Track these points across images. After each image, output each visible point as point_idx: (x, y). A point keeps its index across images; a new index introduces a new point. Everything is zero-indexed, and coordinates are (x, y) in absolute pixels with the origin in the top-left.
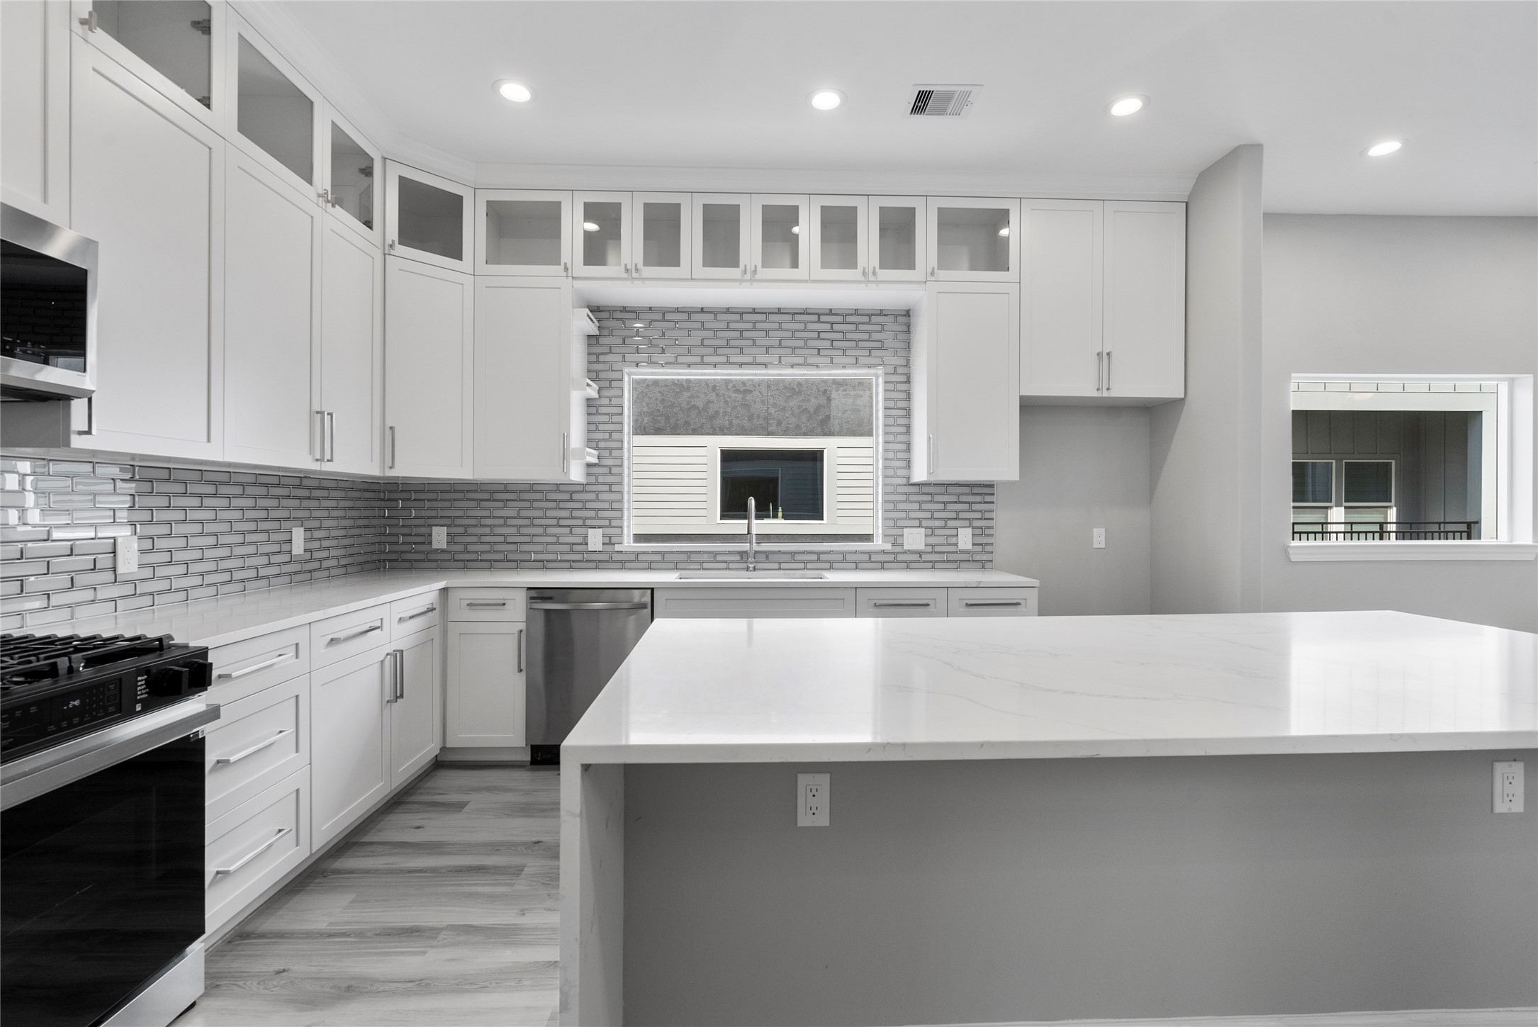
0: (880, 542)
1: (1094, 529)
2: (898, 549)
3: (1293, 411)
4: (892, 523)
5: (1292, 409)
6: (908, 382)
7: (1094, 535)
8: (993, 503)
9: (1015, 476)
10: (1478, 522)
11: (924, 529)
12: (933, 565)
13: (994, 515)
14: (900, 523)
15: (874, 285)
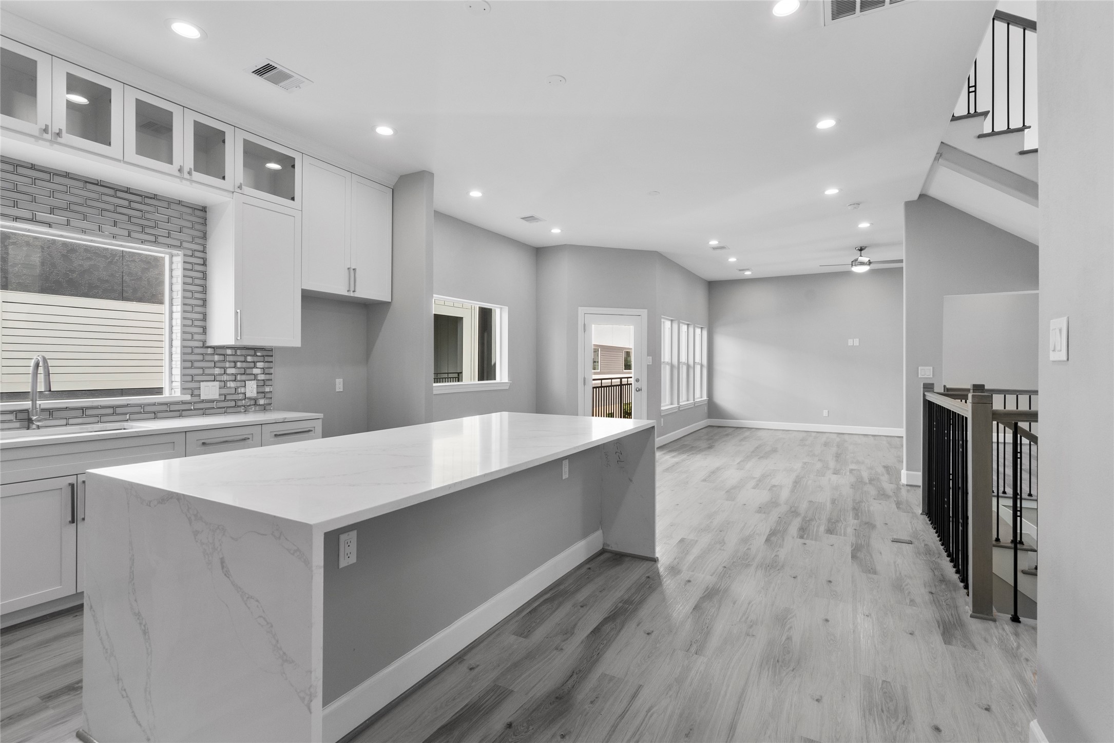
0: (179, 395)
1: (337, 380)
2: (196, 399)
3: (435, 314)
4: (189, 378)
5: (434, 313)
6: (204, 264)
7: (337, 383)
8: (272, 362)
9: (296, 342)
10: (461, 373)
11: (218, 383)
12: (225, 411)
13: (272, 371)
14: (196, 378)
15: (189, 183)
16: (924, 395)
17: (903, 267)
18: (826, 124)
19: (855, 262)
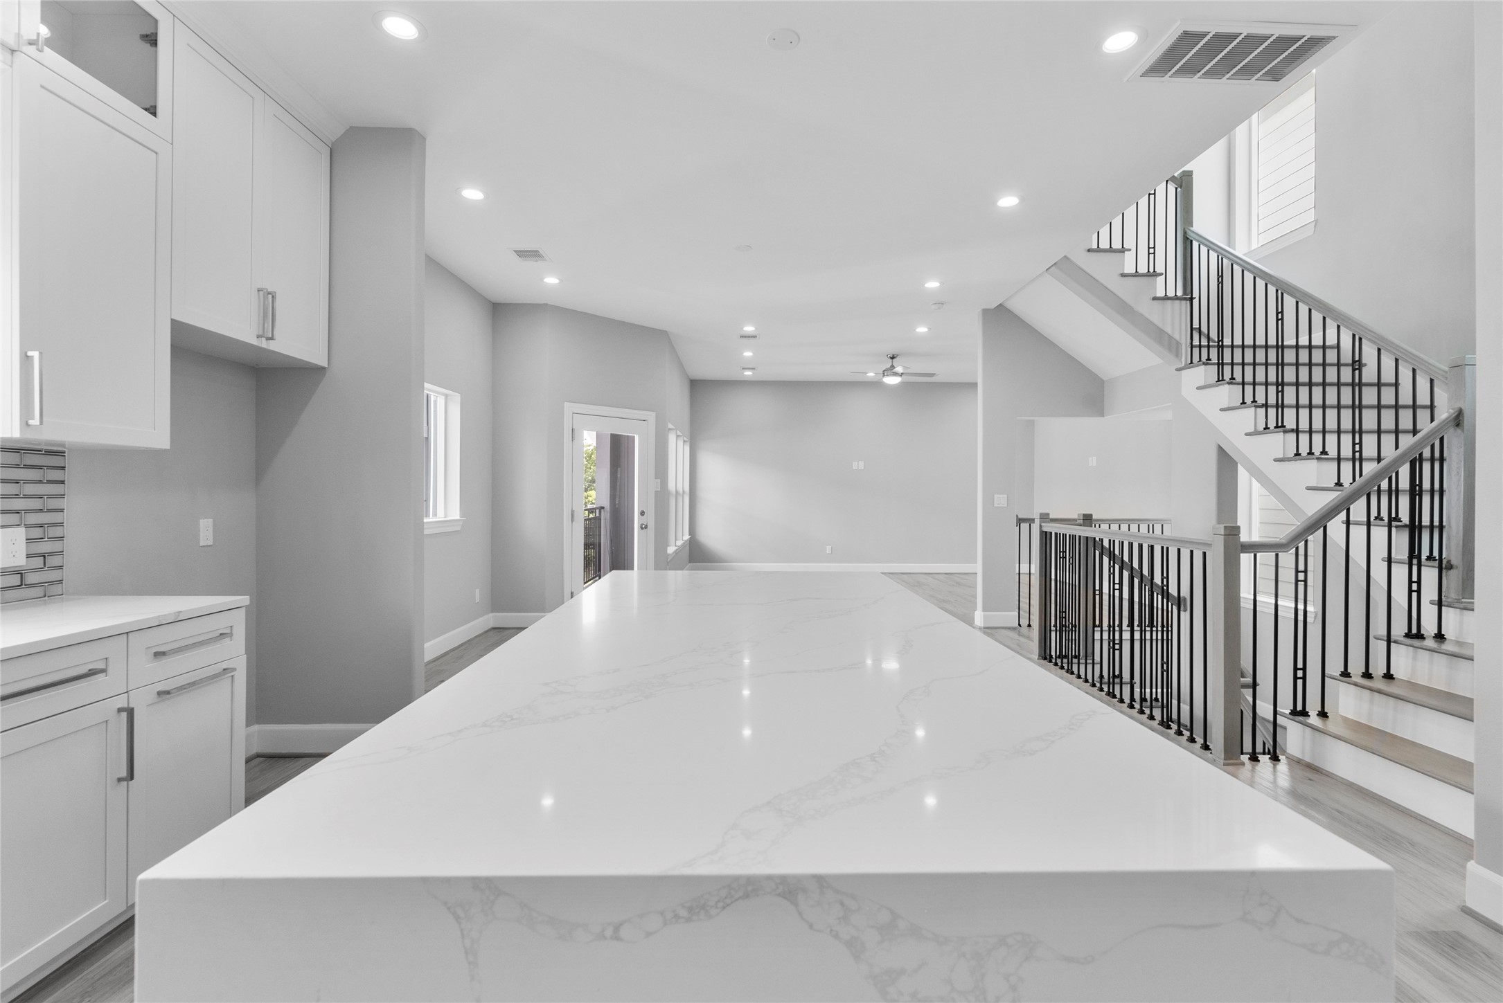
1: (201, 520)
7: (200, 526)
8: (63, 482)
13: (62, 503)
16: (1041, 526)
17: (976, 384)
18: (1008, 201)
19: (885, 373)
